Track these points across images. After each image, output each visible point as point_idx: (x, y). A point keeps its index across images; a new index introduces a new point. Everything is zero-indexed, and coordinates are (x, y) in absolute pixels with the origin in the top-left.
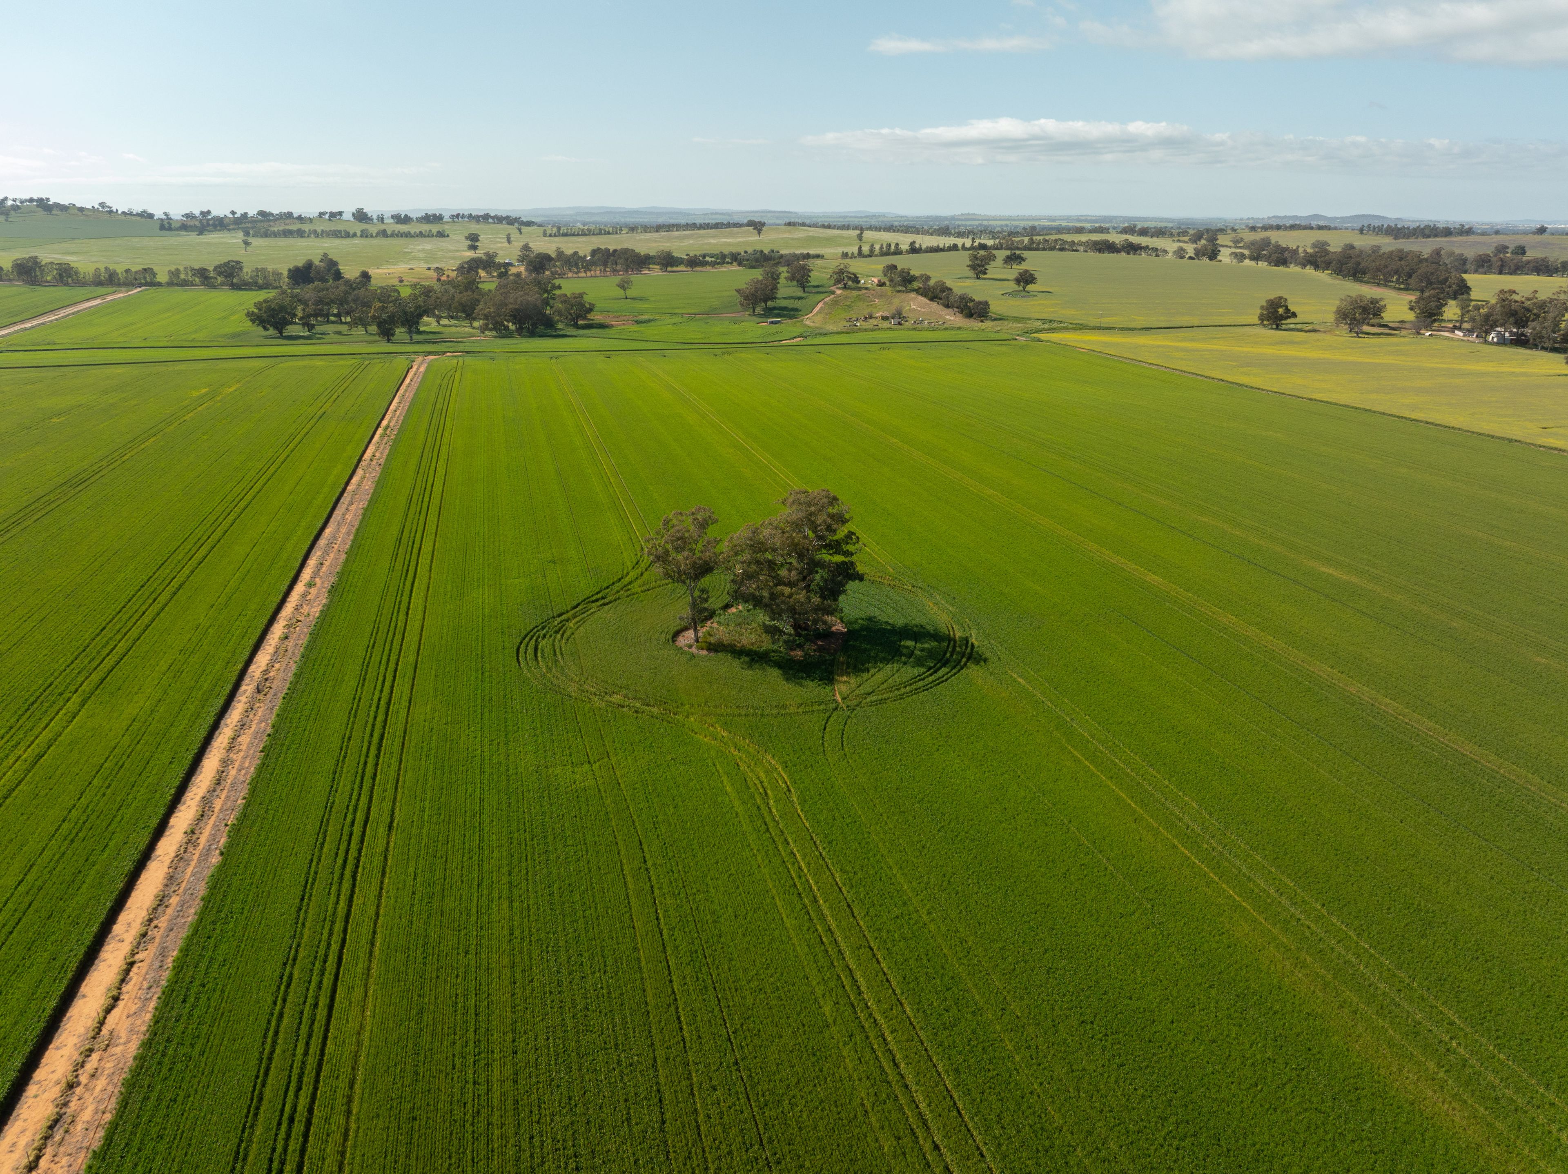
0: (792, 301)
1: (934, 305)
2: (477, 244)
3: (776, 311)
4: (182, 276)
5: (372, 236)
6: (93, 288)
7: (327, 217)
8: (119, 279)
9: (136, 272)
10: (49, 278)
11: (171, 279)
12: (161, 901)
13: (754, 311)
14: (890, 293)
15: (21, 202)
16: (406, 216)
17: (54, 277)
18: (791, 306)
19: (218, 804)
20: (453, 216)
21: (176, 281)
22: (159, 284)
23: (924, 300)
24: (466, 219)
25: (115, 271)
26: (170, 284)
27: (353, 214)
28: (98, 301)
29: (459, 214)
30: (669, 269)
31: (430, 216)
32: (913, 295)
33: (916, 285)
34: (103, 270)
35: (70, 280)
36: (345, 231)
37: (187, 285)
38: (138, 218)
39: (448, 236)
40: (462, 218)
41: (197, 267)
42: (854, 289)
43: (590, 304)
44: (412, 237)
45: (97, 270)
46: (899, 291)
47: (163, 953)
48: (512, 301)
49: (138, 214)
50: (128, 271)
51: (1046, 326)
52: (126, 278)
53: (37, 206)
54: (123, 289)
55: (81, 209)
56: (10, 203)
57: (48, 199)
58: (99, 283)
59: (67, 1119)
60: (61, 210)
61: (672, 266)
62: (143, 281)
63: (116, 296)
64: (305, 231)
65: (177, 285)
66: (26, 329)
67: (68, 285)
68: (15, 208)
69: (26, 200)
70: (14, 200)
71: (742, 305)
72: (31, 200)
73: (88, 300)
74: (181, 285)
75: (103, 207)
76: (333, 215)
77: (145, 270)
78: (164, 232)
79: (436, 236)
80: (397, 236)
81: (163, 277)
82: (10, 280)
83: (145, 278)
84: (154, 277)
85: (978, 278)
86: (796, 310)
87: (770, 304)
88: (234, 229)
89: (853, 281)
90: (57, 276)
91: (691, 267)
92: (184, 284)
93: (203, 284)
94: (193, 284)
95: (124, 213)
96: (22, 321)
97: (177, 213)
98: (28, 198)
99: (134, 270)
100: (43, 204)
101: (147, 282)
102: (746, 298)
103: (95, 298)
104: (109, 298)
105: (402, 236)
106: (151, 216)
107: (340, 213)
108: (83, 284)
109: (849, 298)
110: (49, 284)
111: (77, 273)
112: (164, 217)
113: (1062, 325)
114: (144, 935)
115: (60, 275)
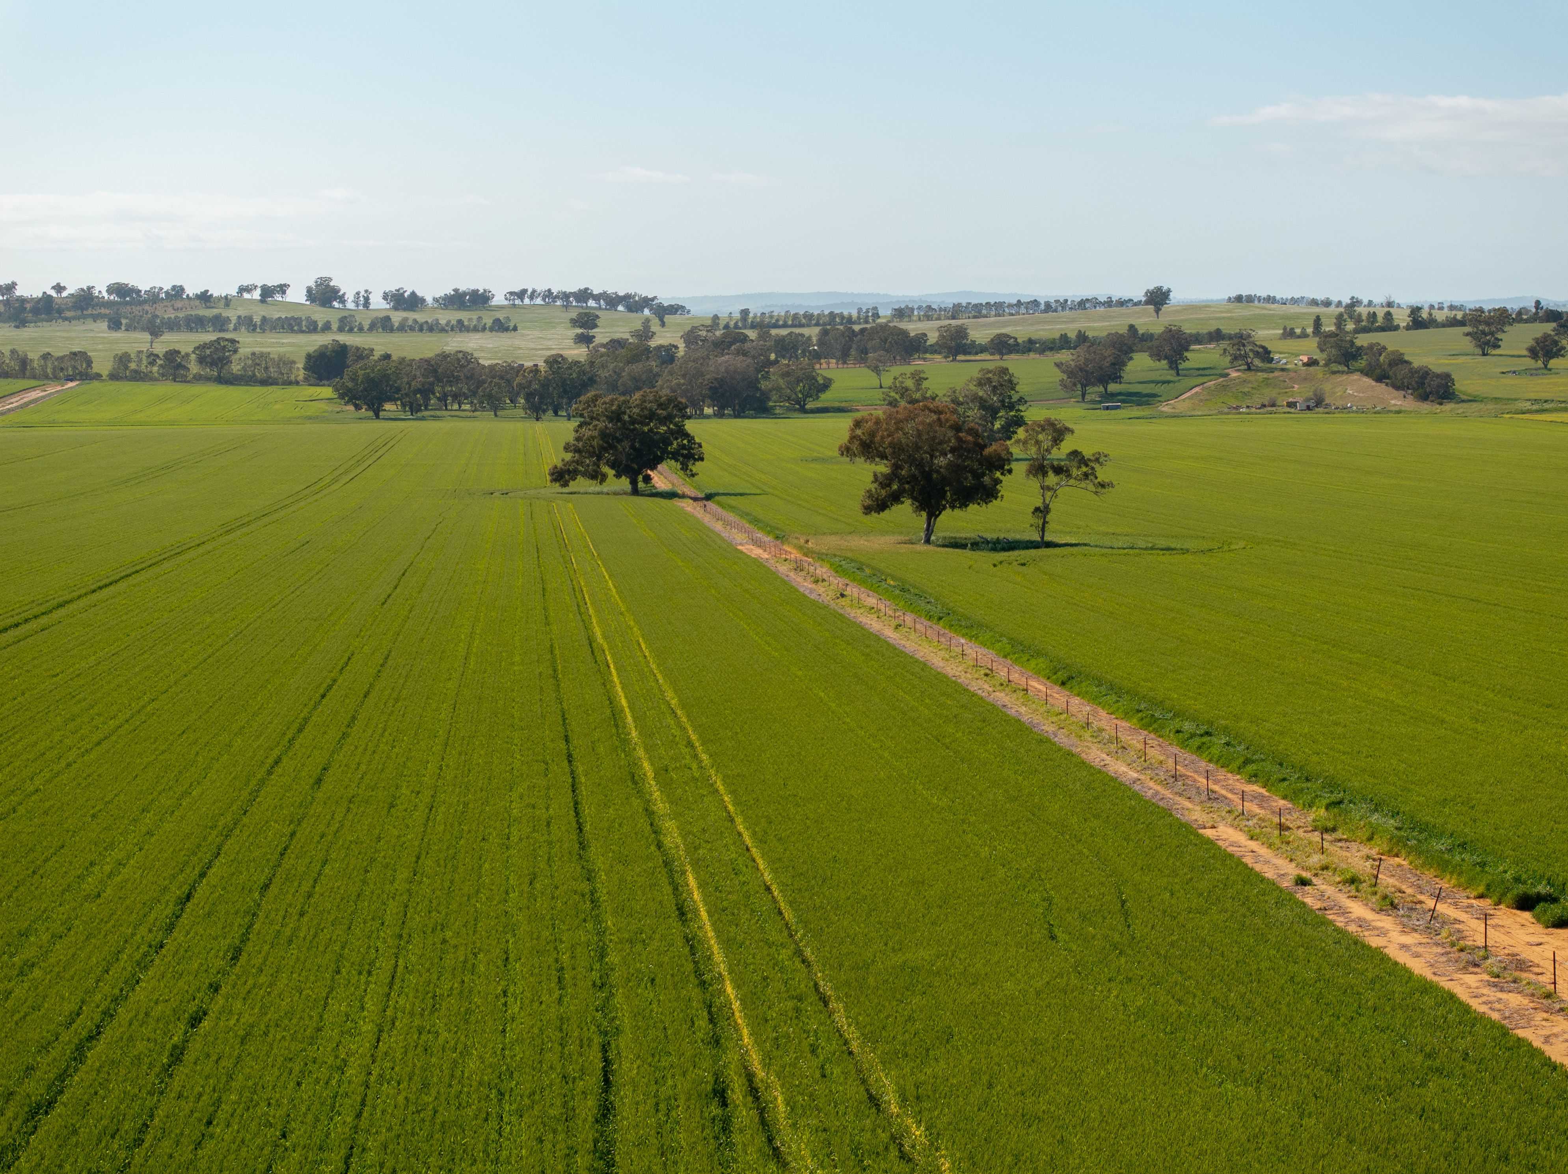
0: (1153, 385)
1: (1381, 388)
2: (592, 332)
3: (1120, 397)
4: (133, 366)
5: (361, 329)
7: (257, 295)
8: (33, 368)
9: (60, 358)
11: (115, 368)
13: (1083, 396)
14: (1320, 376)
16: (413, 294)
18: (1145, 392)
20: (511, 293)
21: (125, 372)
22: (98, 376)
23: (1368, 381)
24: (539, 301)
26: (114, 377)
27: (309, 290)
29: (524, 291)
30: (960, 357)
31: (465, 294)
32: (1356, 376)
33: (1362, 363)
36: (308, 319)
37: (142, 379)
39: (515, 329)
40: (532, 297)
42: (1262, 371)
43: (825, 378)
44: (443, 330)
46: (1334, 373)
48: (712, 369)
50: (46, 356)
51: (1534, 407)
52: (43, 367)
61: (965, 353)
62: (73, 372)
64: (228, 320)
65: (126, 378)
71: (1065, 386)
74: (133, 379)
76: (267, 292)
77: (75, 354)
79: (492, 329)
80: (412, 329)
81: (103, 366)
83: (75, 367)
84: (91, 365)
85: (1484, 354)
86: (1154, 395)
87: (1113, 387)
88: (74, 318)
89: (1263, 361)
91: (1002, 354)
92: (138, 377)
99: (56, 355)
101: (79, 373)
102: (1071, 374)
105: (421, 330)
107: (282, 289)
109: (1249, 382)
113: (1563, 405)
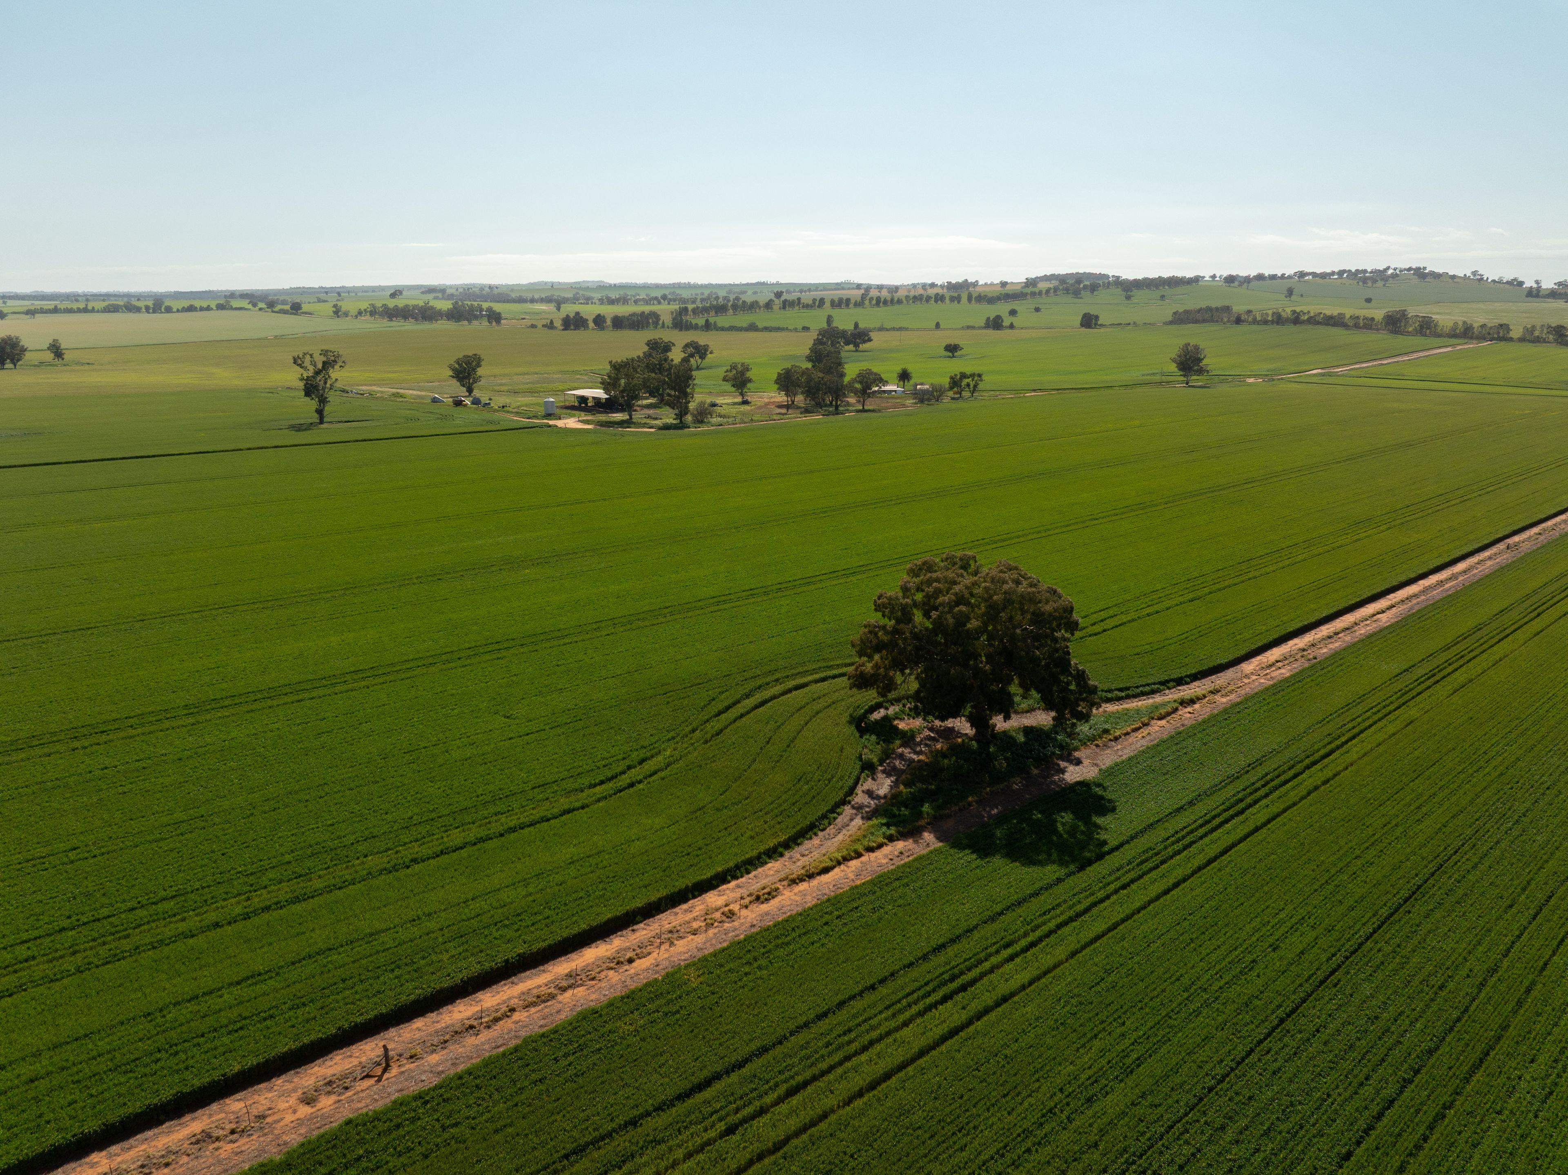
4: (1537, 333)
6: (1446, 339)
8: (1473, 333)
9: (1491, 328)
10: (1410, 329)
11: (1524, 334)
12: (1415, 596)
15: (1401, 271)
17: (1415, 329)
19: (1461, 578)
21: (1530, 337)
22: (1511, 339)
25: (1472, 325)
26: (1522, 340)
28: (1449, 349)
34: (1460, 323)
35: (1428, 331)
37: (1539, 342)
38: (1507, 286)
41: (1553, 325)
45: (1456, 323)
47: (1411, 608)
49: (1508, 282)
50: (1483, 326)
52: (1480, 332)
53: (1414, 274)
54: (1474, 342)
55: (1454, 277)
56: (1390, 272)
57: (1425, 268)
58: (1454, 336)
59: (1353, 630)
60: (1435, 278)
62: (1496, 336)
63: (1466, 347)
65: (1529, 341)
66: (1382, 364)
67: (1426, 336)
68: (1395, 276)
69: (1405, 269)
70: (1395, 269)
72: (1410, 269)
73: (1440, 347)
74: (1533, 342)
75: (1475, 275)
77: (1501, 325)
78: (1530, 299)
81: (1516, 333)
82: (1378, 330)
83: (1499, 333)
84: (1508, 332)
90: (1418, 328)
92: (1537, 340)
93: (1556, 341)
94: (1545, 341)
95: (1494, 281)
96: (1381, 359)
97: (1548, 284)
98: (1407, 267)
99: (1489, 325)
100: (1420, 273)
101: (1499, 337)
103: (1447, 346)
104: (1459, 347)
106: (1521, 284)
108: (1439, 336)
110: (1409, 334)
111: (1436, 326)
112: (1535, 286)
114: (1403, 601)
115: (1421, 327)
